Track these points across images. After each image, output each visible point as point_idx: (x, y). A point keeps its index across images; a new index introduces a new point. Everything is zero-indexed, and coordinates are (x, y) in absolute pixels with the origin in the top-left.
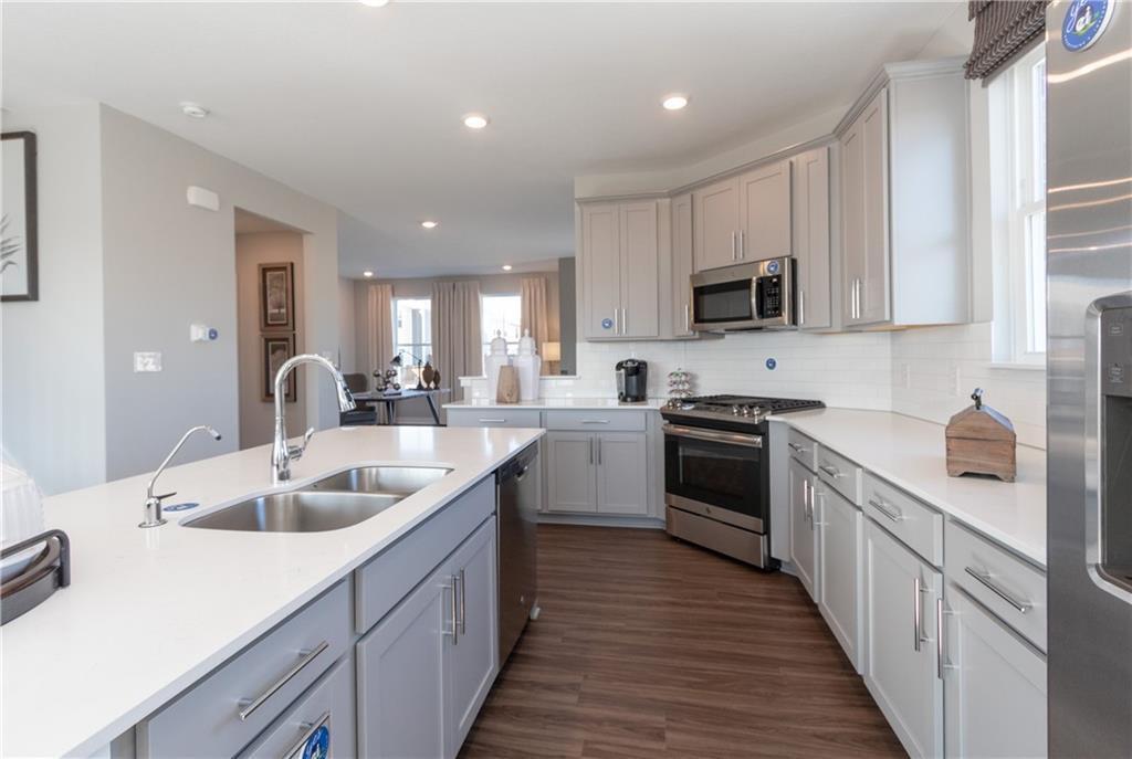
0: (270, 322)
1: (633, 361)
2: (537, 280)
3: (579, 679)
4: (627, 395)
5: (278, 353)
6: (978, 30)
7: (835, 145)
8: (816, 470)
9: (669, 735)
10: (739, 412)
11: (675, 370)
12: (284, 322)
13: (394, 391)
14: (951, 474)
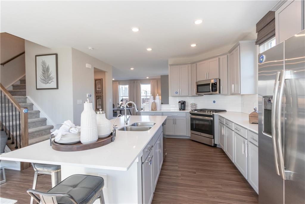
0: (97, 92)
1: (182, 101)
2: (154, 81)
3: (177, 165)
4: (181, 109)
5: (99, 99)
6: (258, 35)
7: (229, 55)
8: (225, 124)
9: (196, 173)
10: (207, 113)
11: (192, 103)
12: (100, 92)
13: (122, 108)
14: (250, 123)
